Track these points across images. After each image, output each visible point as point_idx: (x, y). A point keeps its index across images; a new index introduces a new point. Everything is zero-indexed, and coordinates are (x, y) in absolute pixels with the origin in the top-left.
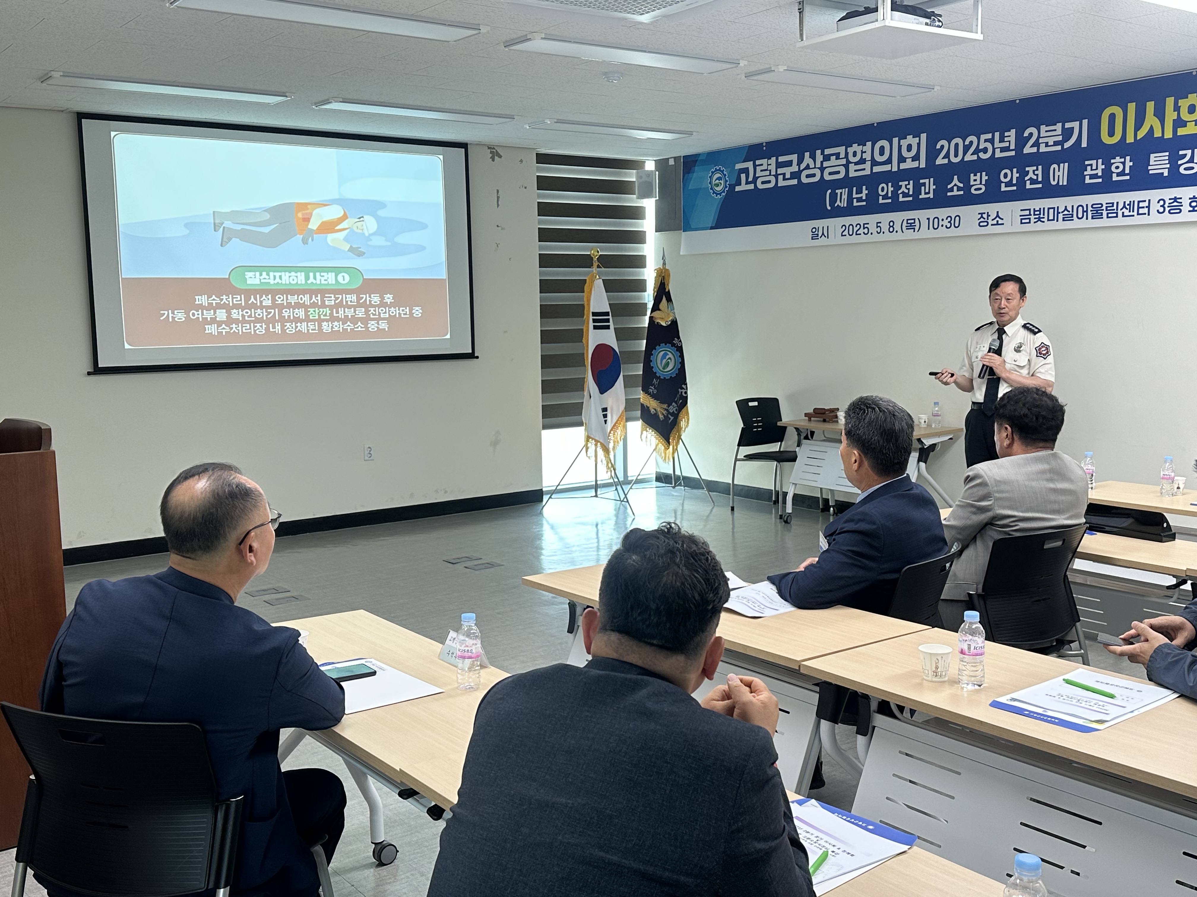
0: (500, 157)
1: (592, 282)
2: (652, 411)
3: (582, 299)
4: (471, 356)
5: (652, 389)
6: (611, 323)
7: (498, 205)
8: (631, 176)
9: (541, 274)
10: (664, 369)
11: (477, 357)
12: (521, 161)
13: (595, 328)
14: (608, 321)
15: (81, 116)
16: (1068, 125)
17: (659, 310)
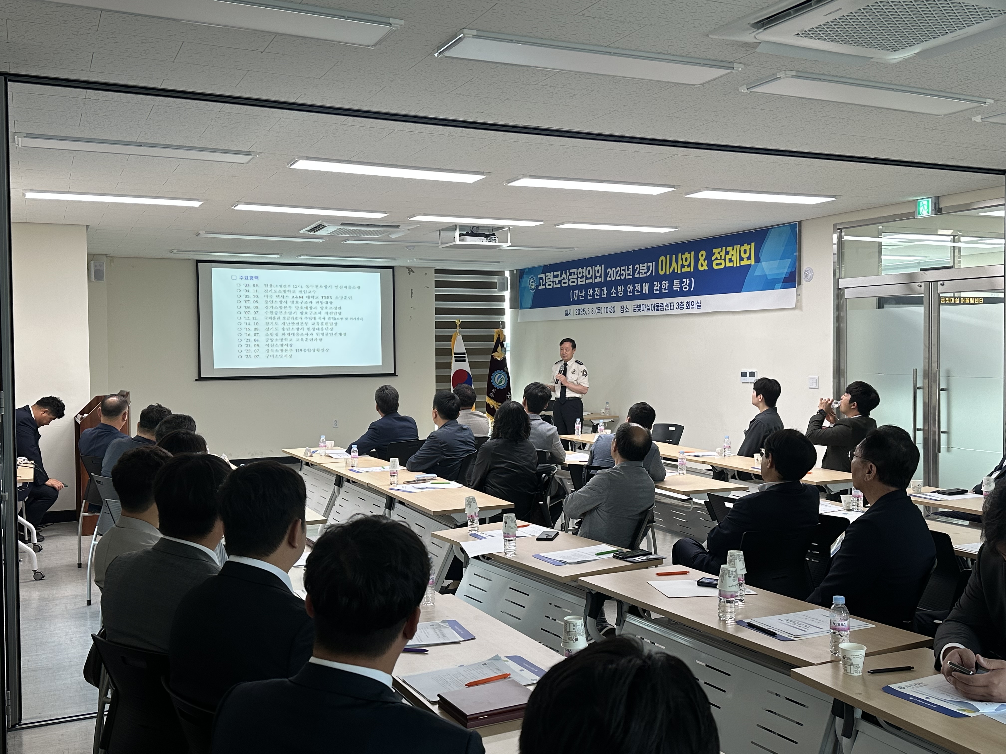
0: (414, 272)
1: (455, 337)
2: (492, 406)
3: (450, 345)
4: (394, 375)
5: (491, 394)
6: (466, 359)
7: (412, 297)
8: (495, 279)
9: (436, 332)
10: (499, 383)
11: (397, 376)
12: (426, 274)
13: (456, 361)
14: (464, 357)
15: (198, 261)
16: (649, 264)
17: (497, 352)
